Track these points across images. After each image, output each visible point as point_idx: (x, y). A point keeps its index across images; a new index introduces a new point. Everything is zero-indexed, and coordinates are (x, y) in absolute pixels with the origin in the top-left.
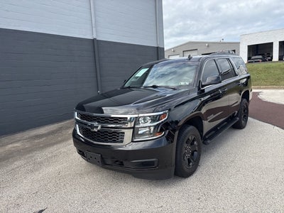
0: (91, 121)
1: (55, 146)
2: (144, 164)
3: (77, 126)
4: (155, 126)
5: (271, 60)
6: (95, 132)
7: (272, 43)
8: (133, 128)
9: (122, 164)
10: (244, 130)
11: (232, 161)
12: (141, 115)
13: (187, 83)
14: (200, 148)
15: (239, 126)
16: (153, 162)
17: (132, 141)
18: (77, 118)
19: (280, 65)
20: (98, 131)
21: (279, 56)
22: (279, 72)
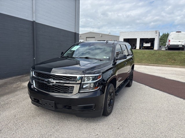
0: (48, 78)
1: (5, 96)
2: (85, 108)
3: (34, 81)
4: (94, 83)
5: (135, 48)
6: (51, 86)
7: (137, 39)
8: (80, 84)
9: (70, 108)
10: (131, 87)
11: (131, 106)
12: (86, 75)
13: (108, 57)
14: (114, 98)
15: (129, 85)
16: (92, 106)
17: (79, 92)
18: (34, 75)
19: (142, 52)
20: (53, 85)
21: (140, 47)
22: (141, 55)
